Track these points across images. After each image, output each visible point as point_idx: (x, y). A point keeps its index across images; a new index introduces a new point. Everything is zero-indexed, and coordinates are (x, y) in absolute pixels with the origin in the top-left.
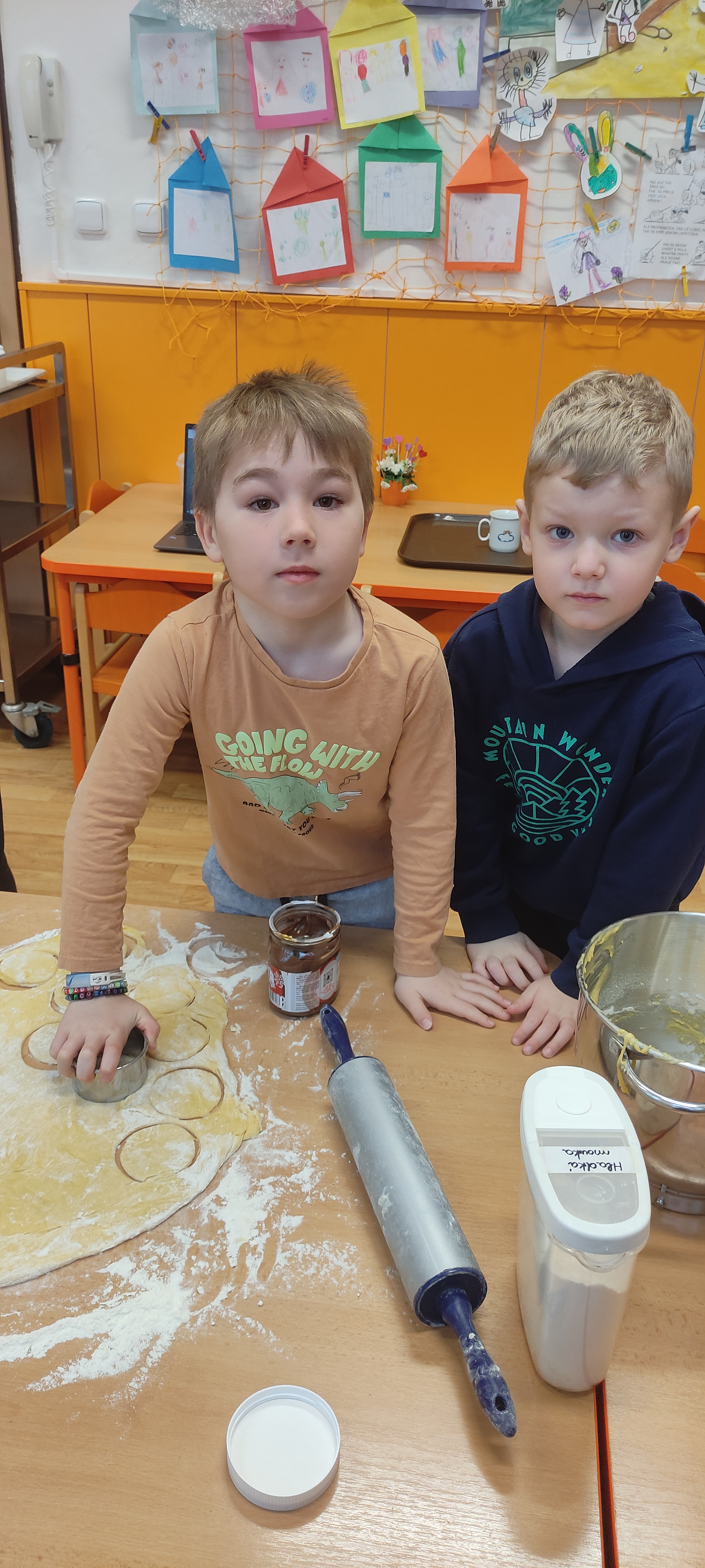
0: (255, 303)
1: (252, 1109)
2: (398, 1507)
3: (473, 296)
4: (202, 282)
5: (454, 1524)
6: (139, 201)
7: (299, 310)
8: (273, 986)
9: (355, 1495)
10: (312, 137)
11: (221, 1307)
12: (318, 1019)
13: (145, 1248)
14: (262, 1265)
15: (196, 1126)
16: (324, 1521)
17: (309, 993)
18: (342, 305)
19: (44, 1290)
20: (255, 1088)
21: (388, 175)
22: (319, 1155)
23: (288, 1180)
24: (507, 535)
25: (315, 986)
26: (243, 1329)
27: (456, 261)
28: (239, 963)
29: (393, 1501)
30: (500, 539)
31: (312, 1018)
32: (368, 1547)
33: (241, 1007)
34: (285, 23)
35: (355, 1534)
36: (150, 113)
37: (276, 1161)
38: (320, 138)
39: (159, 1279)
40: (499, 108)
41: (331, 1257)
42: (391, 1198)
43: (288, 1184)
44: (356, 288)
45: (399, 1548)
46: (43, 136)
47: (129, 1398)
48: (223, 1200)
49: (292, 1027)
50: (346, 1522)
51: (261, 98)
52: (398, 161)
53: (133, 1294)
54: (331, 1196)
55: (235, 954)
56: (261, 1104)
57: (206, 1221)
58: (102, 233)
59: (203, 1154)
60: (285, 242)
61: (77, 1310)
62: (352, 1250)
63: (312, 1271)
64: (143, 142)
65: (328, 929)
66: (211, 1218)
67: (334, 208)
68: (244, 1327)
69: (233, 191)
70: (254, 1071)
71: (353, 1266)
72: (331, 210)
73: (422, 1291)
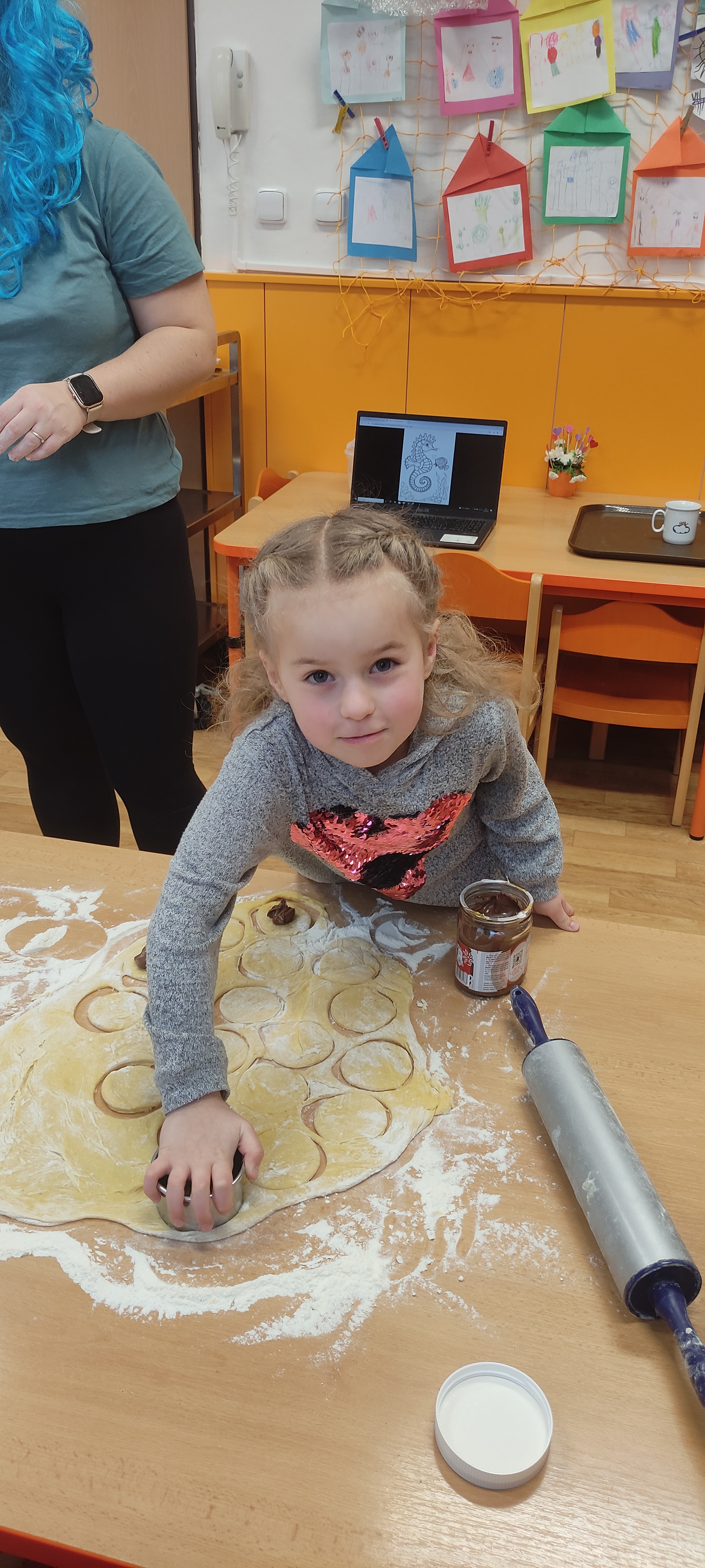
0: (431, 291)
1: (443, 1085)
2: (614, 1499)
3: (655, 283)
4: (378, 271)
5: (674, 1522)
6: (319, 190)
7: (474, 298)
8: (461, 963)
9: (569, 1482)
10: (497, 122)
11: (421, 1278)
12: (508, 1001)
13: (342, 1213)
14: (461, 1240)
15: (389, 1098)
16: (537, 1504)
17: (498, 973)
18: (518, 292)
19: (244, 1245)
20: (445, 1064)
21: (573, 159)
22: (513, 1135)
23: (483, 1157)
24: (683, 526)
25: (504, 967)
26: (445, 1303)
27: (639, 246)
28: (423, 940)
29: (609, 1492)
30: (675, 531)
31: (499, 1000)
32: (585, 1536)
33: (426, 984)
34: (477, 7)
35: (570, 1521)
36: (335, 102)
37: (470, 1138)
38: (505, 124)
39: (358, 1245)
40: (692, 89)
41: (531, 1238)
42: (597, 1183)
43: (483, 1162)
44: (534, 275)
45: (618, 1541)
46: (230, 128)
47: (333, 1360)
48: (418, 1173)
49: (479, 1007)
50: (561, 1508)
51: (447, 84)
52: (585, 146)
53: (332, 1257)
54: (528, 1178)
55: (418, 931)
56: (451, 1081)
57: (402, 1192)
58: (281, 222)
59: (395, 1125)
60: (464, 229)
61: (278, 1268)
62: (553, 1233)
63: (512, 1251)
64: (328, 132)
65: (519, 910)
66: (407, 1189)
67: (516, 194)
68: (445, 1301)
69: (414, 179)
70: (443, 1048)
71: (555, 1250)
72: (512, 196)
73: (635, 1280)
